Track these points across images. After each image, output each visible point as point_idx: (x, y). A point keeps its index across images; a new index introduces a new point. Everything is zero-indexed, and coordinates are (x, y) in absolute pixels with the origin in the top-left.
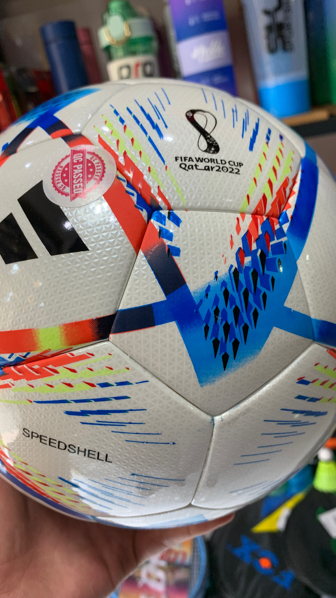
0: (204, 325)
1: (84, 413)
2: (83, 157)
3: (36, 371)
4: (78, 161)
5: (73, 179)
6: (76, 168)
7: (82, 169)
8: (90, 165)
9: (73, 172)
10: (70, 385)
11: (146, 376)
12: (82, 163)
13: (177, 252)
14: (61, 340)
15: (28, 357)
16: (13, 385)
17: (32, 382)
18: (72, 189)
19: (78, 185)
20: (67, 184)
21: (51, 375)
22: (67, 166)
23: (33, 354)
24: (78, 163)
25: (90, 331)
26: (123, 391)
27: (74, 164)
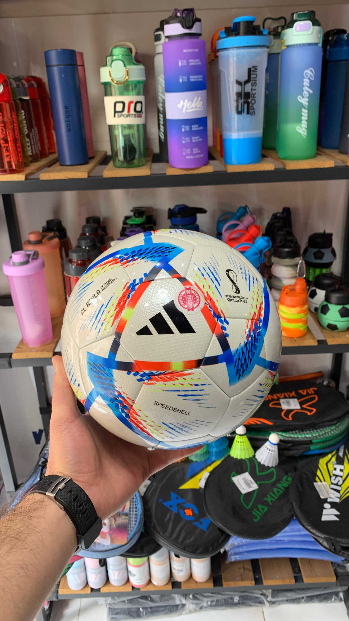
0: (235, 364)
1: (186, 395)
2: (190, 292)
3: (169, 378)
4: (189, 293)
5: (188, 302)
6: (188, 297)
7: (191, 297)
8: (194, 296)
9: (187, 299)
10: (182, 385)
11: (212, 382)
12: (190, 294)
13: (227, 335)
14: (182, 367)
15: (165, 373)
16: (156, 383)
17: (165, 383)
18: (188, 307)
19: (190, 305)
20: (185, 304)
21: (174, 380)
22: (184, 295)
23: (168, 371)
24: (189, 294)
25: (194, 364)
26: (203, 387)
27: (187, 295)
